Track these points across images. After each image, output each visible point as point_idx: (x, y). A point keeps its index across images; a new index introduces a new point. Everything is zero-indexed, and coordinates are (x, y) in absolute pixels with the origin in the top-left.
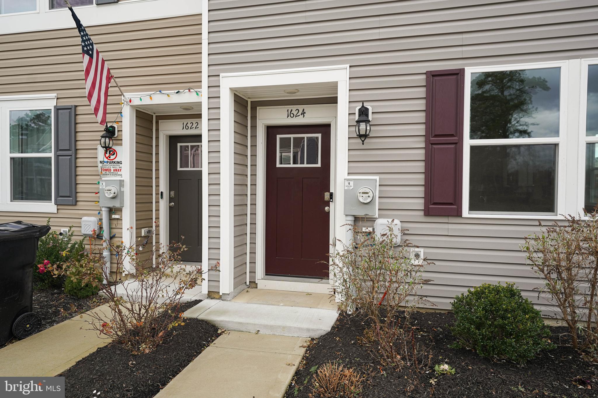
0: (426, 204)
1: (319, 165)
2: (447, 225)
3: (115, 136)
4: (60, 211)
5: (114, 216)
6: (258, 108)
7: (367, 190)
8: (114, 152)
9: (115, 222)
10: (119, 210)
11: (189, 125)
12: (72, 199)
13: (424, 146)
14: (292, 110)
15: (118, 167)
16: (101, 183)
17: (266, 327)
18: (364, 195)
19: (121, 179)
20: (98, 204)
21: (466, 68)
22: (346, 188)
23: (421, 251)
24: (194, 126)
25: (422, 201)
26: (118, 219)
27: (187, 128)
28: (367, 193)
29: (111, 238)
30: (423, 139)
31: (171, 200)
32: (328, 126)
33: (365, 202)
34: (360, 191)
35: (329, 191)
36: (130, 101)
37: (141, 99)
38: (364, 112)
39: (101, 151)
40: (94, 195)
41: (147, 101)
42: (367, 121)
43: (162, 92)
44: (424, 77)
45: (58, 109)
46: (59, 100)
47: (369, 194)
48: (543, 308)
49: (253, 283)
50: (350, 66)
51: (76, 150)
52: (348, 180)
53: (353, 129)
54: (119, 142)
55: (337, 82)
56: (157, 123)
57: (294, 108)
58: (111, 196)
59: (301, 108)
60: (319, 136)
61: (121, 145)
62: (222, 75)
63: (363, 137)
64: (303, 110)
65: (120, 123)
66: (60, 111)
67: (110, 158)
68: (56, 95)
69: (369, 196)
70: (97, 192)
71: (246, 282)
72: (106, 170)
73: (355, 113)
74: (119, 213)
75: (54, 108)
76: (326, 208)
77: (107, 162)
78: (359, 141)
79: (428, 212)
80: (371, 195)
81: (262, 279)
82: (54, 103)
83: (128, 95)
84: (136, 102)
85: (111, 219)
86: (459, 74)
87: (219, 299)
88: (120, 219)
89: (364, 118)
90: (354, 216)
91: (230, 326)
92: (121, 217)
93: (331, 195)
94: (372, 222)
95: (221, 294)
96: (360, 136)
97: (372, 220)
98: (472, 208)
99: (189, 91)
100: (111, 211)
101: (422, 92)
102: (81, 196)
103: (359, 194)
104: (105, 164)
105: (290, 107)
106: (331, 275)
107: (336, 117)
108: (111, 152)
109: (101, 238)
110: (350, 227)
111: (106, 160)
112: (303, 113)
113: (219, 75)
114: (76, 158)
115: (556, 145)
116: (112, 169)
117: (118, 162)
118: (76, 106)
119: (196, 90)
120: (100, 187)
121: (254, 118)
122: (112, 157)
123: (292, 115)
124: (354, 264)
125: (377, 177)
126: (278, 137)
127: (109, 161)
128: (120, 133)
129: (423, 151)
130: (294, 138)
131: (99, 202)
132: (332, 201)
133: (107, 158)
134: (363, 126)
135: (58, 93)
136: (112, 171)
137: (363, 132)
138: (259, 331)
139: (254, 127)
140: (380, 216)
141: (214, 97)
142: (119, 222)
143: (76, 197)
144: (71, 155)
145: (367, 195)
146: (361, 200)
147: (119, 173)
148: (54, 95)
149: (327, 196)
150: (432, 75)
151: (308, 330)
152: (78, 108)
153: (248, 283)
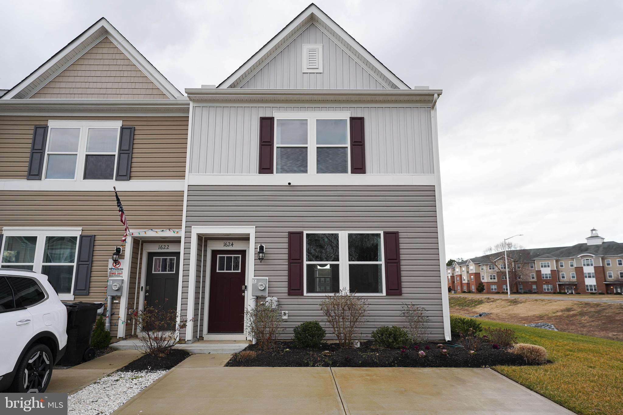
0: (289, 290)
1: (240, 271)
2: (298, 299)
3: (120, 254)
4: (76, 299)
5: (115, 301)
6: (208, 241)
7: (263, 284)
8: (119, 263)
9: (115, 305)
10: (119, 298)
11: (163, 247)
12: (86, 291)
13: (287, 264)
14: (226, 243)
15: (120, 272)
16: (109, 281)
17: (214, 350)
18: (261, 286)
19: (123, 279)
20: (106, 294)
21: (304, 231)
22: (253, 283)
23: (287, 312)
24: (166, 247)
25: (287, 289)
26: (117, 303)
27: (161, 248)
28: (262, 285)
29: (112, 315)
30: (287, 261)
31: (146, 291)
32: (245, 251)
33: (262, 289)
34: (259, 284)
35: (245, 285)
36: (132, 234)
37: (139, 234)
38: (262, 248)
39: (111, 262)
40: (104, 288)
41: (143, 234)
42: (263, 253)
43: (153, 230)
44: (287, 234)
45: (82, 237)
46: (83, 232)
47: (263, 286)
48: (327, 329)
49: (201, 337)
50: (256, 227)
51: (92, 261)
52: (254, 279)
53: (257, 255)
54: (123, 257)
55: (250, 234)
56: (142, 245)
57: (228, 242)
58: (117, 289)
59: (231, 242)
60: (240, 256)
61: (124, 259)
62: (192, 227)
63: (261, 259)
64: (232, 243)
65: (124, 246)
66: (83, 238)
67: (116, 266)
68: (82, 228)
69: (263, 287)
70: (106, 286)
71: (197, 337)
72: (113, 274)
73: (257, 248)
74: (119, 299)
75: (80, 236)
76: (243, 294)
77: (114, 269)
78: (259, 261)
79: (290, 294)
80: (264, 286)
81: (206, 334)
82: (80, 233)
83: (131, 231)
84: (136, 235)
85: (112, 303)
86: (302, 233)
87: (184, 344)
88: (119, 303)
89: (261, 251)
90: (256, 296)
91: (196, 352)
92: (120, 302)
93: (246, 286)
94: (264, 299)
95: (186, 340)
96: (259, 259)
97: (265, 298)
98: (308, 292)
99: (170, 230)
100: (113, 298)
101: (286, 240)
102: (92, 290)
103: (259, 286)
104: (113, 270)
105: (225, 241)
106: (245, 332)
107: (249, 247)
108: (117, 263)
109: (106, 315)
110: (254, 300)
111: (113, 267)
112: (232, 245)
113: (191, 227)
114: (92, 266)
115: (338, 265)
116: (117, 273)
117: (121, 269)
118: (95, 235)
119: (173, 230)
120: (109, 284)
121: (206, 246)
122: (117, 266)
123: (226, 245)
124: (256, 315)
125: (267, 278)
126: (218, 256)
127: (115, 268)
128: (123, 252)
129: (287, 266)
130: (227, 257)
131: (106, 293)
132: (246, 290)
133: (114, 266)
134: (261, 255)
135: (84, 227)
136: (117, 274)
137: (261, 257)
138: (210, 352)
139: (205, 251)
140: (269, 296)
141: (188, 237)
142: (118, 305)
143: (89, 290)
144: (89, 265)
145: (262, 286)
146: (260, 289)
147: (121, 275)
148: (80, 228)
149: (243, 287)
150: (290, 233)
151: (234, 350)
152: (97, 237)
153: (198, 337)
